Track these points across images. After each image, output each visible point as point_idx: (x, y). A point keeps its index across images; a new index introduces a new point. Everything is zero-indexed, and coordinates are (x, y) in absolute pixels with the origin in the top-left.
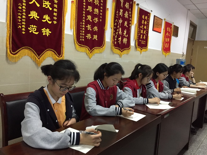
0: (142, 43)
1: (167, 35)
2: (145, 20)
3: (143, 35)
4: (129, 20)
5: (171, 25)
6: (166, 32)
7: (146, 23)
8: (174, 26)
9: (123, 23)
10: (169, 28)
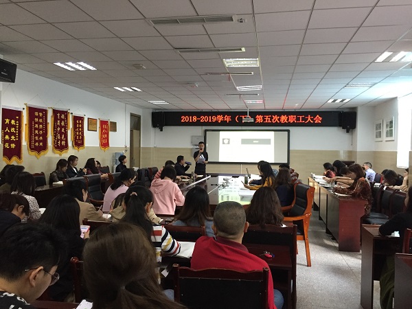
0: (79, 142)
1: (103, 132)
2: (79, 124)
3: (79, 136)
4: (66, 127)
5: (107, 122)
6: (102, 129)
7: (80, 126)
8: (111, 122)
9: (61, 130)
10: (105, 125)
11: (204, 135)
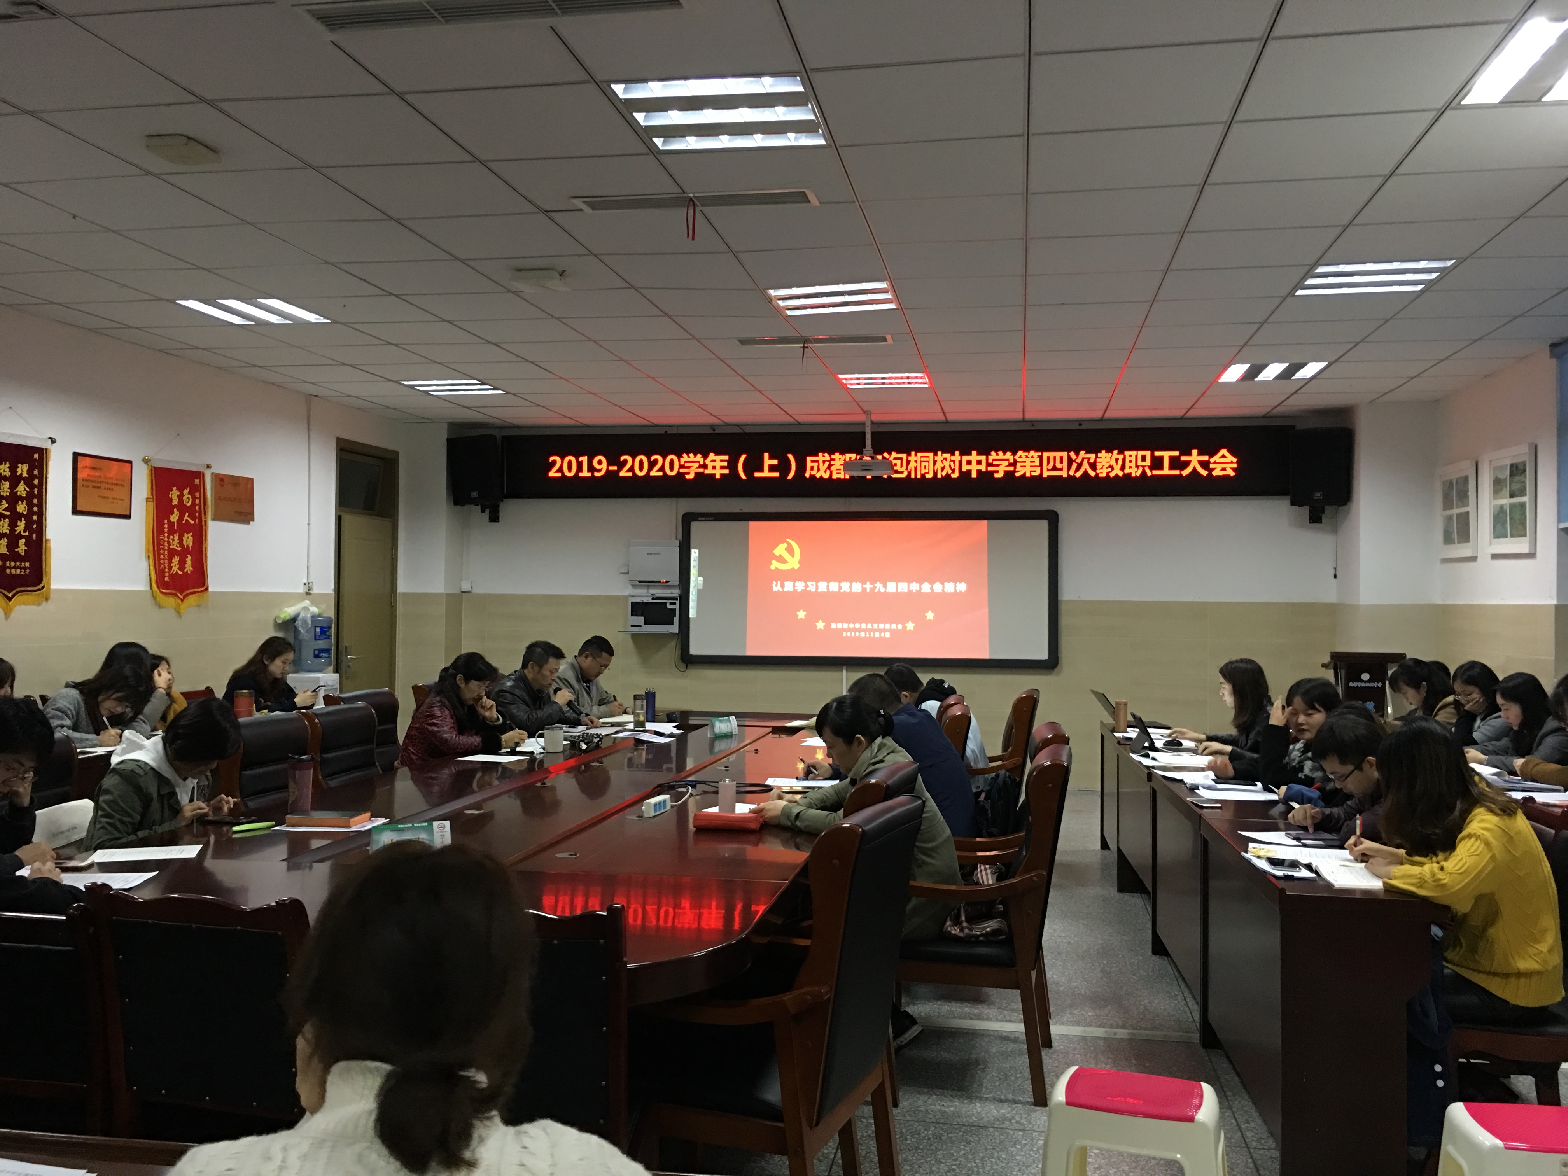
0: (13, 571)
1: (171, 524)
2: (15, 480)
3: (12, 539)
5: (199, 475)
6: (163, 507)
7: (22, 489)
8: (220, 479)
10: (181, 490)
11: (680, 537)
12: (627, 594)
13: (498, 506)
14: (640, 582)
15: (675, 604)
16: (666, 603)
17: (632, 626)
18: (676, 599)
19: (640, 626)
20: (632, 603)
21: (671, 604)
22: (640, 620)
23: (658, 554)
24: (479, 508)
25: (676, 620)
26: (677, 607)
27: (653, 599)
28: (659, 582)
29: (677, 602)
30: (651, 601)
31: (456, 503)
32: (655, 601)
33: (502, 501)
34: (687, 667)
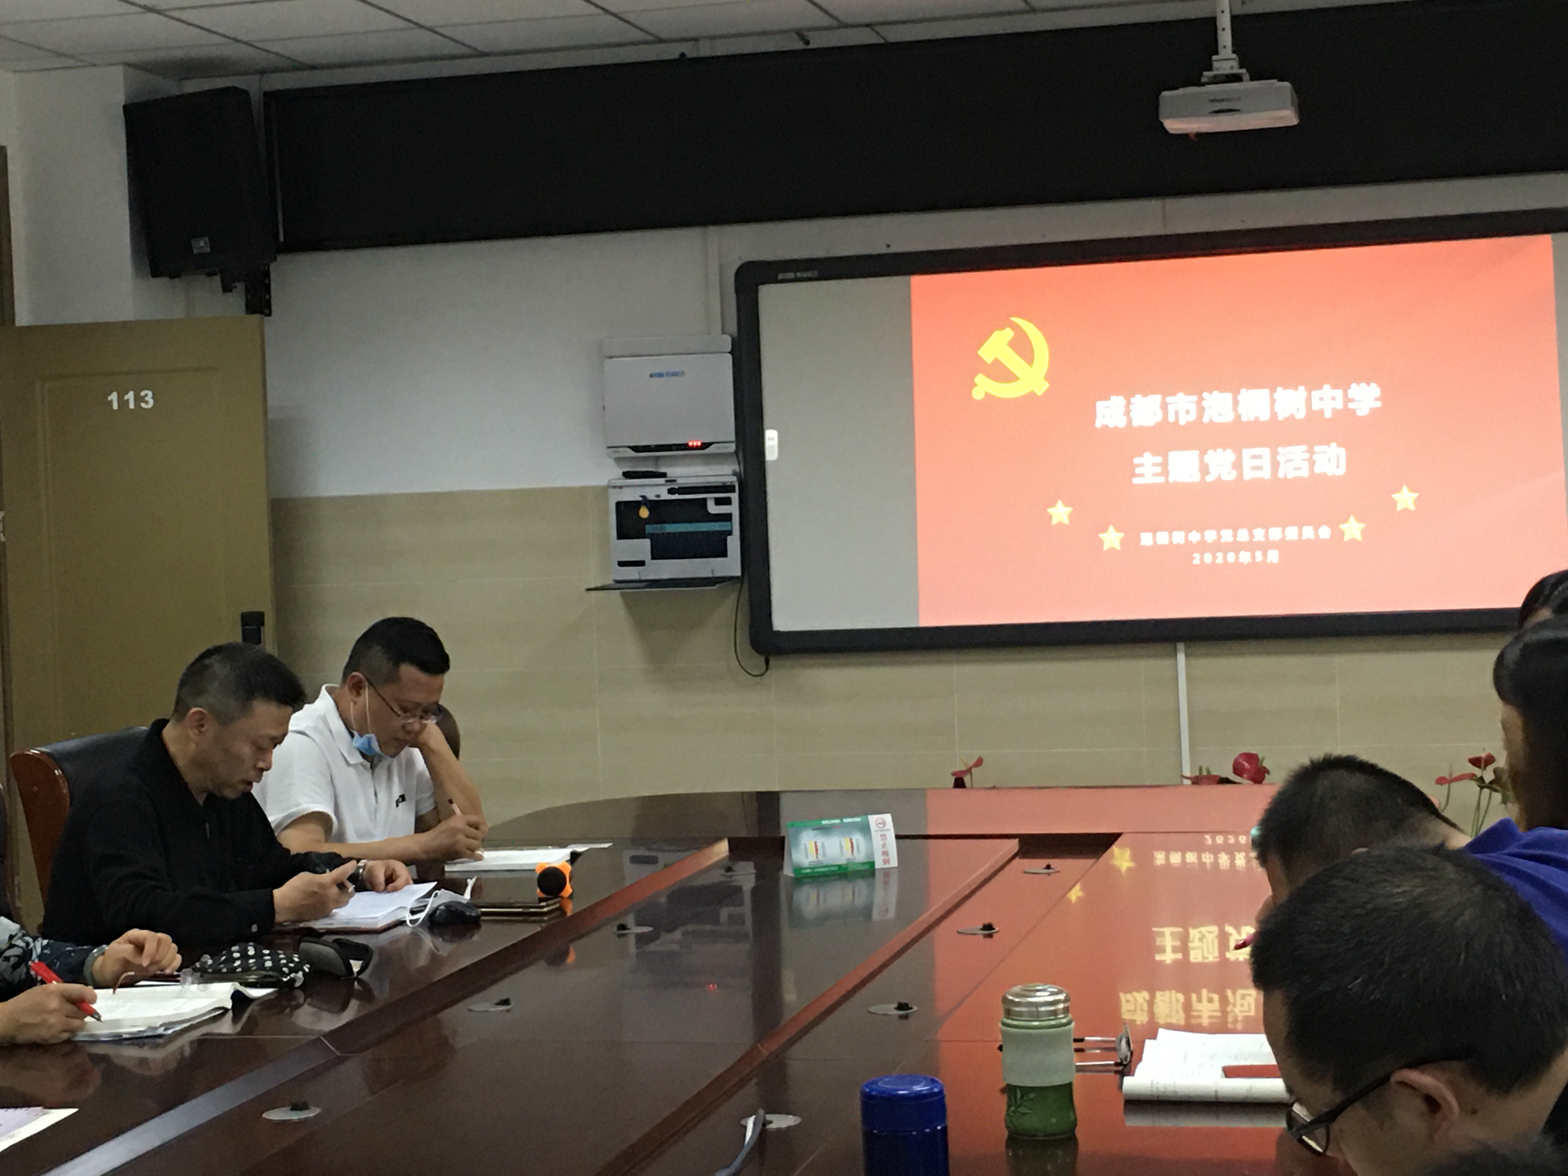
11: (733, 328)
12: (601, 480)
13: (267, 275)
14: (636, 449)
15: (727, 502)
16: (705, 500)
17: (622, 564)
18: (730, 489)
19: (641, 563)
20: (618, 504)
21: (719, 502)
22: (641, 548)
23: (675, 374)
24: (217, 280)
25: (734, 543)
26: (734, 509)
27: (671, 491)
28: (685, 447)
29: (735, 497)
30: (665, 496)
31: (155, 274)
32: (676, 497)
33: (275, 259)
34: (767, 663)
